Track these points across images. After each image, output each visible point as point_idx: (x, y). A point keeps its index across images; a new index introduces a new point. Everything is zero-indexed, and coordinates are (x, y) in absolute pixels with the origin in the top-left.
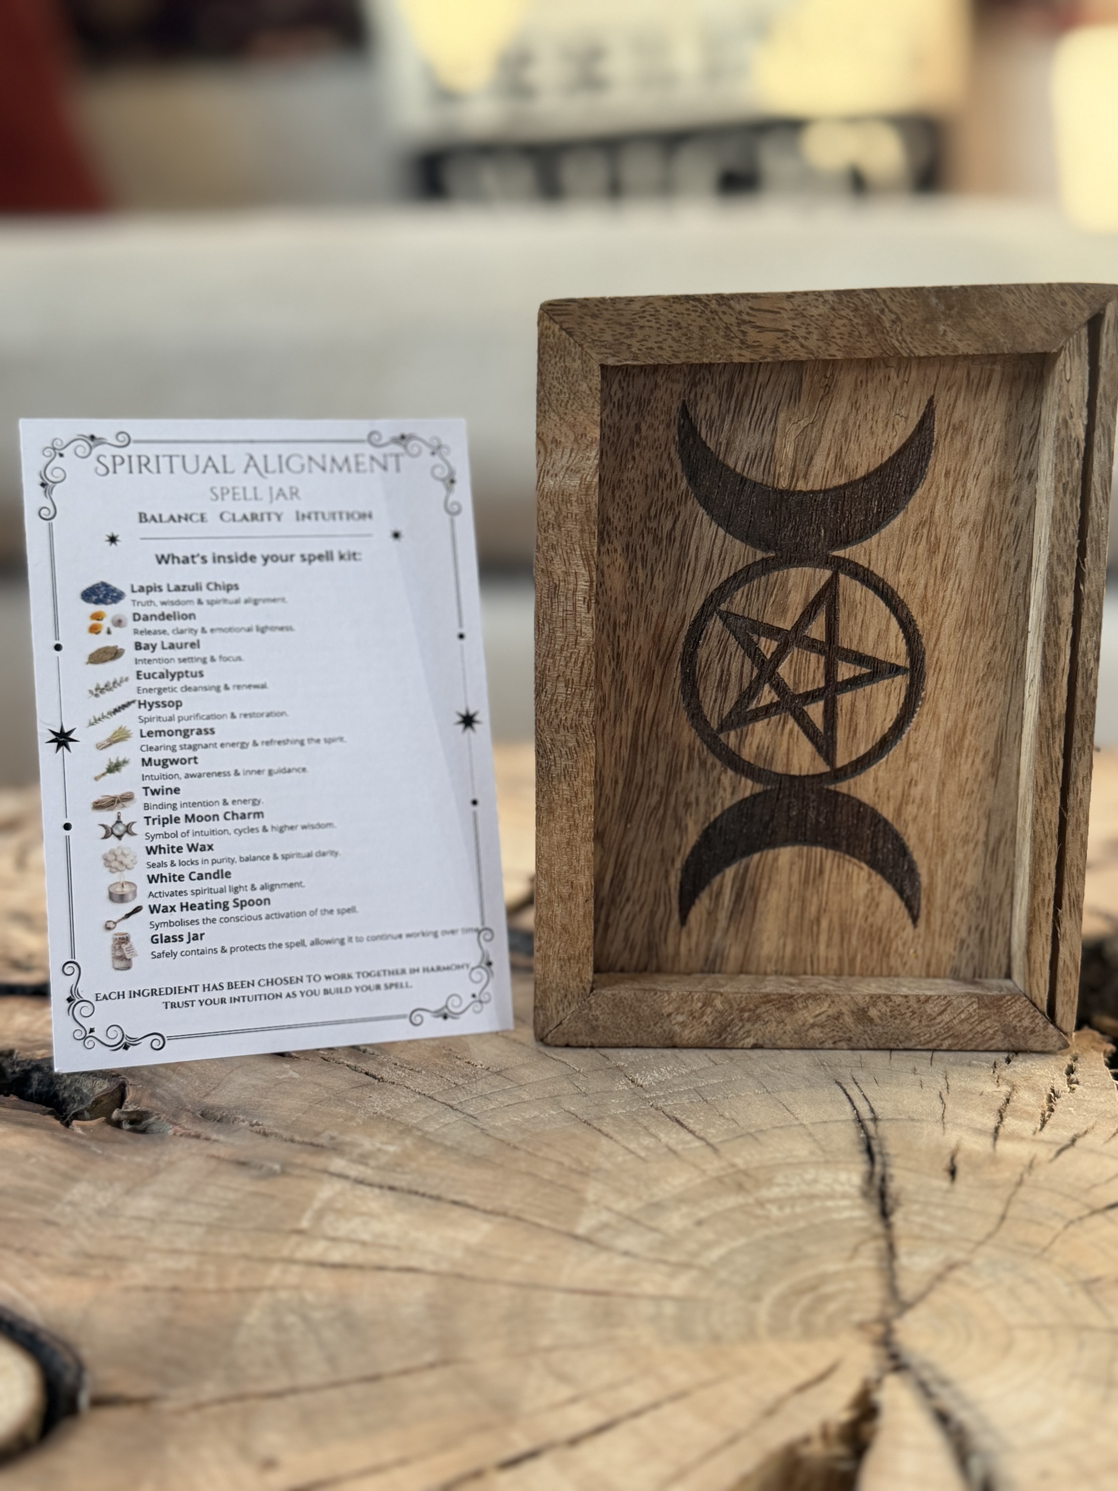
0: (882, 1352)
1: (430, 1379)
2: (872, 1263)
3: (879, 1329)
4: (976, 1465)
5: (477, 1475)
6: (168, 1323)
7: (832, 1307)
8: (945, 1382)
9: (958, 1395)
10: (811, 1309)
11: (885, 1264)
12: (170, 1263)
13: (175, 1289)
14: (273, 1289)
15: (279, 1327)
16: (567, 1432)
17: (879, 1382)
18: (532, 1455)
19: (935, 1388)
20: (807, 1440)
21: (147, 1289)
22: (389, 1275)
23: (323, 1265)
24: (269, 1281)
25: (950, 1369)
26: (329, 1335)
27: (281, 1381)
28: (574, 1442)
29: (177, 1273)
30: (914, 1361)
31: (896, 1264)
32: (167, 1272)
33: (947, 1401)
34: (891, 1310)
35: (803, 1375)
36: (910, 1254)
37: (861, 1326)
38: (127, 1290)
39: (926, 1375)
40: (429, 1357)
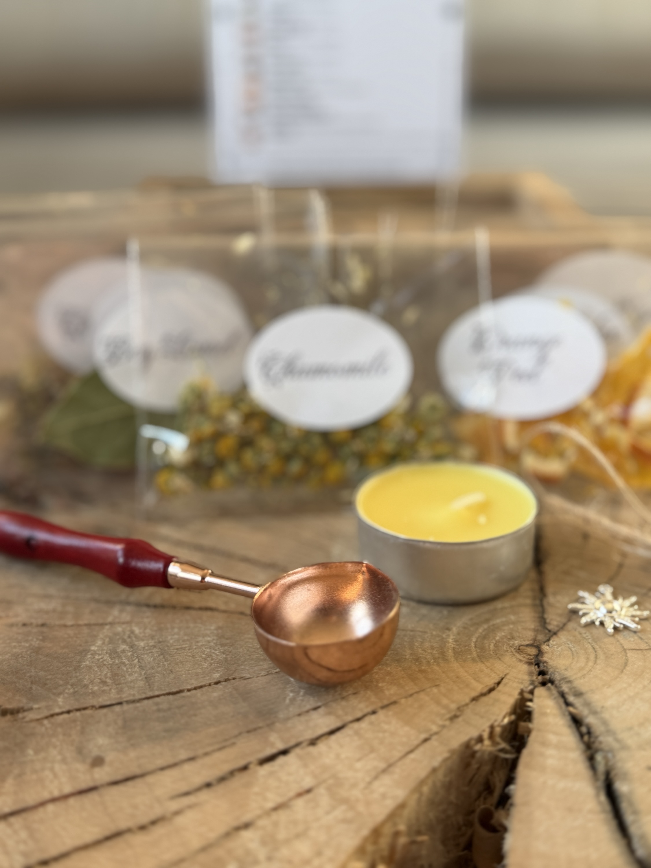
0: (534, 669)
1: (216, 693)
2: (528, 601)
3: (533, 651)
4: (599, 757)
5: (245, 768)
6: (37, 651)
7: (499, 635)
8: (578, 694)
9: (587, 704)
10: (485, 637)
11: (538, 602)
12: (43, 605)
13: (43, 625)
14: (111, 624)
15: (114, 653)
16: (309, 735)
17: (532, 692)
18: (284, 752)
19: (571, 699)
20: (480, 740)
21: (24, 625)
22: (193, 612)
23: (148, 606)
24: (110, 619)
25: (581, 684)
26: (148, 659)
27: (113, 696)
28: (313, 742)
29: (47, 612)
30: (557, 677)
31: (545, 603)
32: (40, 611)
33: (581, 710)
34: (541, 637)
35: (479, 688)
36: (555, 594)
37: (519, 650)
38: (12, 625)
39: (565, 688)
40: (216, 676)
